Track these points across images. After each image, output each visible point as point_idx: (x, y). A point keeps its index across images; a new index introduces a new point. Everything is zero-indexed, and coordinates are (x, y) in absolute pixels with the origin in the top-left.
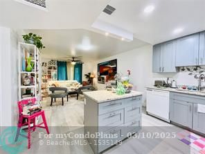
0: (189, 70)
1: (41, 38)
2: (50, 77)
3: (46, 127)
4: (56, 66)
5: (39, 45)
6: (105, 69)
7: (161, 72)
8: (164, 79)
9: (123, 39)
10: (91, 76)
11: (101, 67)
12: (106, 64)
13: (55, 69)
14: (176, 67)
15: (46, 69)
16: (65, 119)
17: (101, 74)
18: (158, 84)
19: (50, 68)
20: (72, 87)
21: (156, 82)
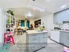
0: (68, 23)
1: (13, 12)
2: (19, 25)
3: (13, 42)
4: (21, 22)
5: (12, 14)
6: (37, 23)
7: (57, 24)
8: (58, 26)
9: (41, 11)
10: (32, 25)
11: (35, 22)
12: (37, 21)
13: (20, 23)
14: (63, 22)
15: (17, 23)
16: (21, 40)
17: (35, 25)
18: (55, 28)
19: (19, 23)
20: (25, 29)
21: (55, 27)
